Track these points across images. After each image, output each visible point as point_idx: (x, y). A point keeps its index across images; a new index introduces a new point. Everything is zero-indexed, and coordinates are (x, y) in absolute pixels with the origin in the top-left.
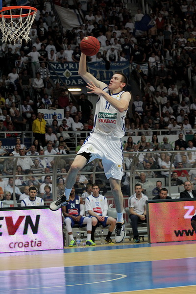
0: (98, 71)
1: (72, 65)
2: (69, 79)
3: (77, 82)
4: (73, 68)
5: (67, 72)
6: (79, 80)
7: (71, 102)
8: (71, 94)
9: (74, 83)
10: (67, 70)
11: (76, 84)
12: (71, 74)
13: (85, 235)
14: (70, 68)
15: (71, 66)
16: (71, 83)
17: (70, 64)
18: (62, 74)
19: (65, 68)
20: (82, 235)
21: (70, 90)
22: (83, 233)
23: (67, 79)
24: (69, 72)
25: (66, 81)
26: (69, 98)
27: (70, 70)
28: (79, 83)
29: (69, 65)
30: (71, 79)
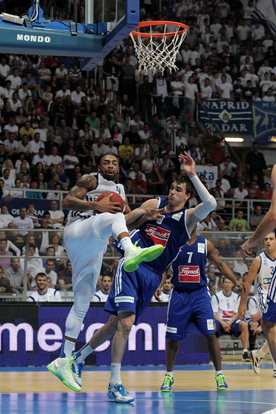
0: (266, 114)
1: (232, 103)
2: (227, 123)
3: (239, 128)
4: (234, 108)
5: (225, 114)
6: (241, 125)
7: (228, 157)
8: (229, 146)
9: (234, 129)
10: (225, 111)
11: (237, 130)
12: (230, 116)
13: (239, 347)
14: (229, 108)
15: (231, 105)
16: (231, 128)
17: (229, 103)
18: (217, 116)
19: (222, 108)
20: (236, 345)
21: (227, 139)
22: (237, 343)
23: (224, 123)
24: (228, 113)
25: (223, 126)
26: (226, 151)
27: (230, 111)
28: (241, 130)
29: (227, 104)
30: (230, 123)
